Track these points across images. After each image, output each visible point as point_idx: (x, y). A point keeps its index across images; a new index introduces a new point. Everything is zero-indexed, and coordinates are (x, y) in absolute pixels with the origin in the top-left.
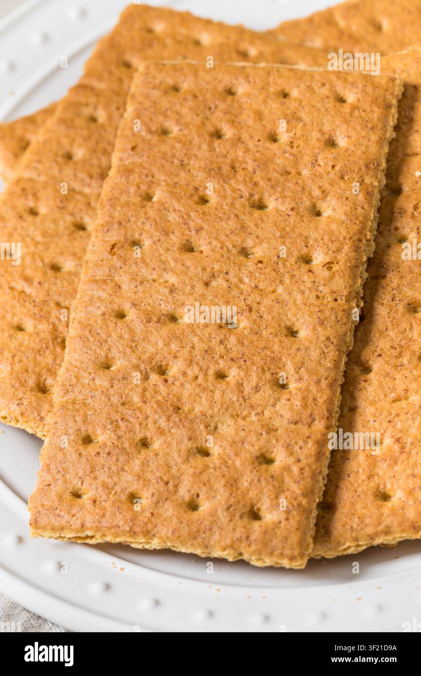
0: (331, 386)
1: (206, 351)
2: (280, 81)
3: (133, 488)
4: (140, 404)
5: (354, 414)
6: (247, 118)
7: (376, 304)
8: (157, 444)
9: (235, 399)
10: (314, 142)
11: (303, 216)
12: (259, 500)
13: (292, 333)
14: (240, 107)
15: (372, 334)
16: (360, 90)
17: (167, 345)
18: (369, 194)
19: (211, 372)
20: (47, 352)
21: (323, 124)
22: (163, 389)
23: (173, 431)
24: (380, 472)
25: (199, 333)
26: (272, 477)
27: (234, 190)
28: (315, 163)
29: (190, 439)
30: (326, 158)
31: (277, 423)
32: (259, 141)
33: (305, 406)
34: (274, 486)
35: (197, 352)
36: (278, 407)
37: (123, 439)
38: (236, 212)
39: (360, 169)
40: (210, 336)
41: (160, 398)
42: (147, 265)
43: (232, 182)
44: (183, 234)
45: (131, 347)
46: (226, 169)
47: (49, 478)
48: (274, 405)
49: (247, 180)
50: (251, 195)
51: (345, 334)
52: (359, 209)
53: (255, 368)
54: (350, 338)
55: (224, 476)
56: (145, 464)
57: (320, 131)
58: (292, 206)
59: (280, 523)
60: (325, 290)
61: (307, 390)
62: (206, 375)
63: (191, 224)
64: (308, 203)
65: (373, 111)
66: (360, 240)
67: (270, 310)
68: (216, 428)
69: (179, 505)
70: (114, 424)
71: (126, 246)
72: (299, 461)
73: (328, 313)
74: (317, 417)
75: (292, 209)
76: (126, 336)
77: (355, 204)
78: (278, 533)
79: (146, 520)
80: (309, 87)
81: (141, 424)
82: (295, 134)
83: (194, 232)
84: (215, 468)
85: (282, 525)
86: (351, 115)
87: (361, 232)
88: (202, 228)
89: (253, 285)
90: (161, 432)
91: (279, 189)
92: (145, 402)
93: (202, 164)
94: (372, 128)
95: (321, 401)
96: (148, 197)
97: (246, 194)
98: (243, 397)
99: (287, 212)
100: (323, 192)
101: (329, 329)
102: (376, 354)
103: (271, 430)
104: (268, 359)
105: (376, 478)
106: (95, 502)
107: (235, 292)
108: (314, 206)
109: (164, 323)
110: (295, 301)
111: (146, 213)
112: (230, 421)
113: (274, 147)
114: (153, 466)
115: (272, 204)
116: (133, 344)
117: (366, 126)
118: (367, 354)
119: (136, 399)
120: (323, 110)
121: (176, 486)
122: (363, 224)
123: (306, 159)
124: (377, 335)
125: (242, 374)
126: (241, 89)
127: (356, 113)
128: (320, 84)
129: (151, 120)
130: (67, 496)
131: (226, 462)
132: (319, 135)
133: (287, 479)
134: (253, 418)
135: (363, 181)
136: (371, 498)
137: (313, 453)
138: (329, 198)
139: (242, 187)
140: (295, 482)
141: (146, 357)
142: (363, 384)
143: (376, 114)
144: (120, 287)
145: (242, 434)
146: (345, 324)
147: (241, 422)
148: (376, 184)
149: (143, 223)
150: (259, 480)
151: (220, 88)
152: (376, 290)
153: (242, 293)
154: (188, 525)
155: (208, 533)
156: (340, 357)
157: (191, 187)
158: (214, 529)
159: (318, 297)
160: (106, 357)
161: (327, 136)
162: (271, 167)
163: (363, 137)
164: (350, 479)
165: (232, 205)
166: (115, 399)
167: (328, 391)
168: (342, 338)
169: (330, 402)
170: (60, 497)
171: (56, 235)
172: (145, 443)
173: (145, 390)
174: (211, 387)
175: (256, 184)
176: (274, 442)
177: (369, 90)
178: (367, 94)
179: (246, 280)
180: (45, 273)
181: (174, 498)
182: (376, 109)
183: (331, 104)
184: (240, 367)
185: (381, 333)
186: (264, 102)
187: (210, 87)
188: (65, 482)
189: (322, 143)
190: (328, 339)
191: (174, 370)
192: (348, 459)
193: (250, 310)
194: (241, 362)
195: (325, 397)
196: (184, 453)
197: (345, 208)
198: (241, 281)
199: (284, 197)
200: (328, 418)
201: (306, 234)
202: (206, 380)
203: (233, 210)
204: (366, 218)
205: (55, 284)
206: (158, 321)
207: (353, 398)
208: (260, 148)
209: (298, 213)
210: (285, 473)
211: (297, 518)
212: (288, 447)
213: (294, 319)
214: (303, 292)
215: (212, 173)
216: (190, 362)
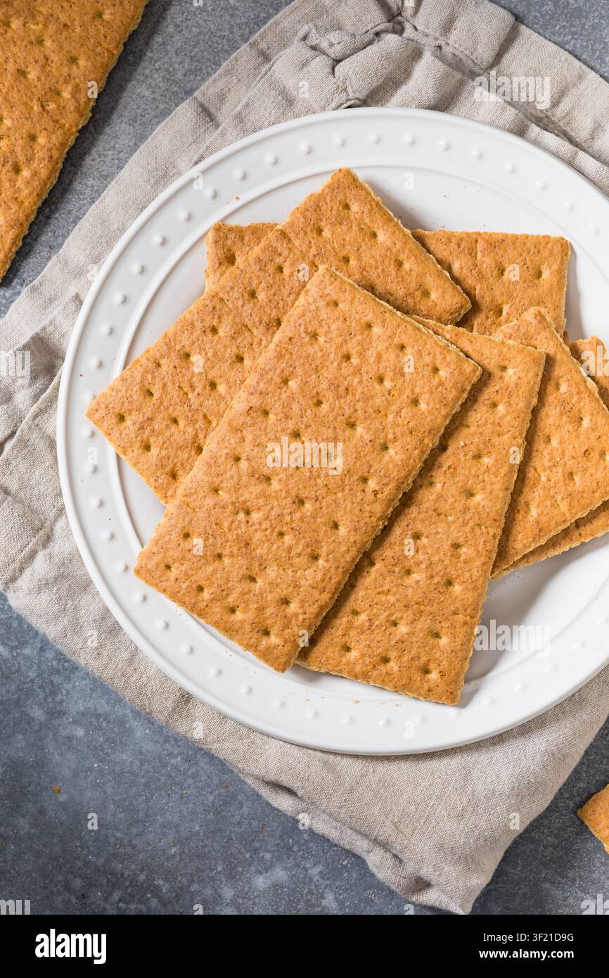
0: (344, 573)
1: (279, 515)
2: (403, 336)
3: (203, 583)
4: (226, 530)
5: (352, 590)
6: (371, 355)
7: (396, 523)
8: (227, 561)
9: (284, 555)
10: (404, 397)
11: (375, 449)
12: (273, 626)
13: (336, 526)
14: (370, 343)
15: (385, 543)
16: (450, 370)
17: (258, 498)
18: (423, 452)
19: (277, 530)
20: (186, 450)
21: (416, 386)
22: (244, 528)
23: (239, 558)
24: (352, 634)
25: (280, 500)
26: (285, 616)
27: (340, 408)
28: (398, 413)
29: (247, 569)
30: (407, 413)
31: (302, 582)
32: (371, 378)
33: (323, 580)
34: (284, 623)
35: (273, 513)
36: (307, 572)
37: (208, 548)
38: (336, 425)
39: (425, 432)
40: (286, 505)
41: (240, 532)
42: (266, 434)
43: (342, 401)
44: (297, 423)
45: (236, 488)
46: (342, 389)
47: (155, 549)
48: (305, 570)
49: (352, 404)
50: (350, 417)
51: (366, 542)
52: (412, 460)
53: (303, 541)
54: (369, 545)
55: (258, 602)
56: (215, 571)
57: (412, 391)
58: (371, 438)
59: (279, 646)
60: (367, 508)
61: (329, 570)
62: (273, 531)
63: (305, 419)
64: (382, 441)
65: (451, 392)
66: (403, 483)
67: (328, 507)
68: (265, 568)
69: (225, 607)
70: (206, 535)
71: (259, 412)
72: (305, 613)
73: (362, 525)
74: (327, 591)
75: (370, 441)
76: (235, 479)
77: (411, 455)
78: (275, 652)
79: (202, 608)
80: (419, 351)
81: (222, 544)
82: (395, 385)
83: (303, 426)
84: (254, 595)
85: (279, 648)
86: (437, 388)
87: (406, 477)
88: (310, 426)
89: (325, 483)
90: (232, 555)
91: (369, 422)
92: (230, 530)
93: (329, 377)
94: (445, 405)
95: (334, 581)
96: (286, 381)
97: (347, 415)
98: (289, 557)
99: (367, 441)
100: (395, 438)
101: (358, 536)
102: (382, 558)
103: (297, 586)
104: (314, 539)
105: (347, 637)
106: (177, 580)
107: (312, 482)
108: (386, 444)
109: (261, 482)
110: (346, 506)
111: (280, 394)
112: (275, 568)
113: (377, 387)
114: (219, 575)
115: (360, 429)
116: (237, 487)
117: (442, 402)
118: (376, 554)
119: (226, 525)
120: (421, 375)
121: (227, 595)
122: (410, 472)
123: (394, 408)
124: (388, 545)
125: (294, 542)
126: (376, 330)
127: (440, 388)
128: (427, 353)
129: (310, 322)
130: (162, 566)
131: (263, 594)
132: (410, 393)
133: (293, 622)
134: (289, 572)
135: (423, 440)
136: (340, 648)
137: (315, 612)
138: (396, 444)
139: (346, 408)
140: (297, 626)
141: (242, 499)
142: (365, 573)
143: (451, 395)
144: (244, 440)
145: (279, 580)
146: (369, 536)
147: (281, 572)
148: (431, 445)
149: (275, 401)
150: (277, 615)
151: (365, 320)
152: (401, 514)
153: (316, 485)
154: (225, 623)
155: (234, 633)
156: (357, 556)
157: (315, 391)
158: (239, 632)
159: (361, 510)
160: (218, 485)
161: (414, 396)
162: (371, 402)
163: (437, 409)
164: (332, 631)
165: (335, 418)
166: (212, 519)
167: (341, 576)
168: (364, 544)
169: (339, 583)
170: (158, 565)
171: (222, 359)
172: (220, 556)
173: (233, 522)
174: (272, 541)
175: (356, 411)
176: (296, 594)
177: (456, 373)
178: (453, 376)
179: (323, 478)
180: (204, 387)
181: (224, 601)
182: (454, 391)
183: (428, 371)
184: (295, 536)
185: (391, 544)
186: (387, 349)
187: (357, 316)
188: (164, 557)
189: (409, 401)
190: (355, 542)
191: (255, 516)
192: (336, 617)
193: (317, 500)
194: (297, 533)
195: (337, 580)
196: (240, 576)
197: (403, 456)
198: (319, 476)
199: (369, 429)
200: (333, 594)
201: (372, 463)
202: (272, 535)
203: (334, 422)
204: (413, 468)
205: (208, 400)
206: (258, 479)
207: (356, 580)
208: (369, 384)
209: (373, 446)
210: (294, 617)
211: (290, 648)
212: (302, 602)
213: (340, 519)
214: (353, 503)
215: (332, 387)
216: (267, 518)
